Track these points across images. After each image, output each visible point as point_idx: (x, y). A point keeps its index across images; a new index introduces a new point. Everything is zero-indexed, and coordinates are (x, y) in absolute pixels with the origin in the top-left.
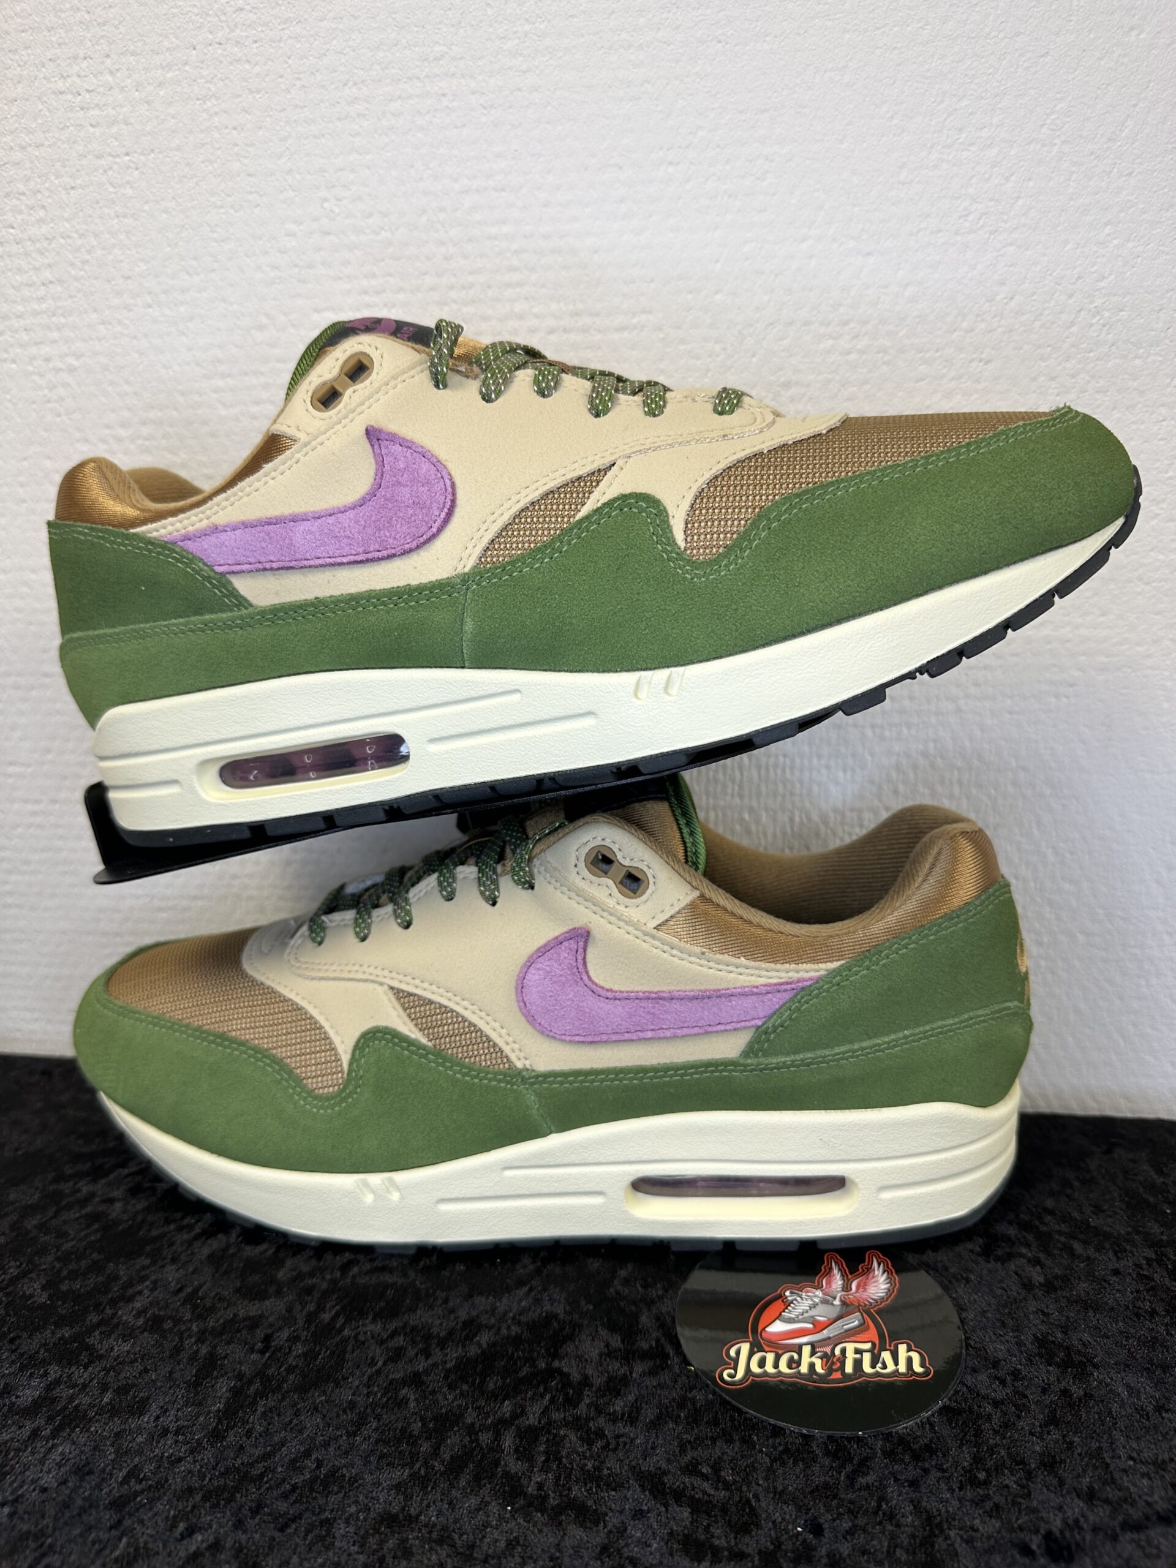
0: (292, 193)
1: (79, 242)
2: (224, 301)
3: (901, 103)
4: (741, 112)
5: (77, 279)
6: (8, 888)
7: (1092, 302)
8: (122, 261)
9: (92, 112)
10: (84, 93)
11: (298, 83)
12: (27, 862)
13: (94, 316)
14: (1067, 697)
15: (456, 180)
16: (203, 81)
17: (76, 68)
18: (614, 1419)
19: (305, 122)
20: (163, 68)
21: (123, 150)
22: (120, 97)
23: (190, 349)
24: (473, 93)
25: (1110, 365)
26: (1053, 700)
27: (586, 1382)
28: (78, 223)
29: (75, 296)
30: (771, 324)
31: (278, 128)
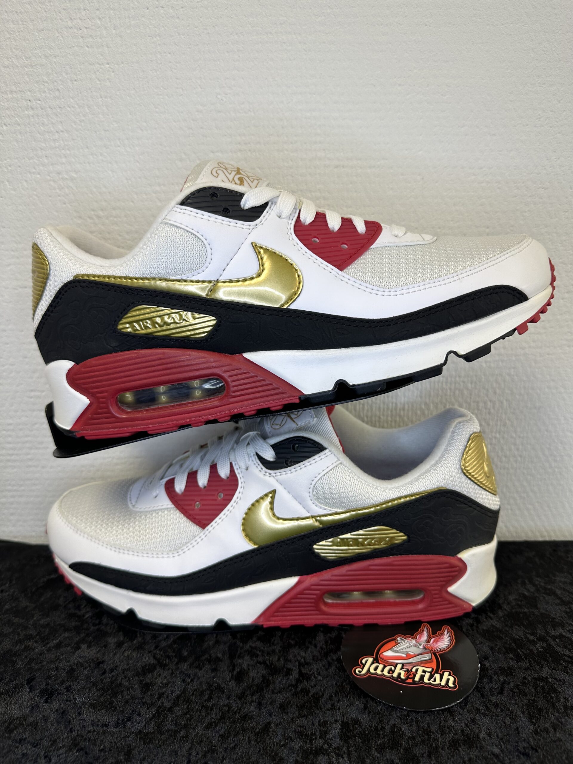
0: (200, 90)
1: (79, 110)
3: (513, 62)
4: (435, 61)
5: (77, 130)
8: (103, 122)
9: (88, 40)
10: (83, 29)
11: (206, 31)
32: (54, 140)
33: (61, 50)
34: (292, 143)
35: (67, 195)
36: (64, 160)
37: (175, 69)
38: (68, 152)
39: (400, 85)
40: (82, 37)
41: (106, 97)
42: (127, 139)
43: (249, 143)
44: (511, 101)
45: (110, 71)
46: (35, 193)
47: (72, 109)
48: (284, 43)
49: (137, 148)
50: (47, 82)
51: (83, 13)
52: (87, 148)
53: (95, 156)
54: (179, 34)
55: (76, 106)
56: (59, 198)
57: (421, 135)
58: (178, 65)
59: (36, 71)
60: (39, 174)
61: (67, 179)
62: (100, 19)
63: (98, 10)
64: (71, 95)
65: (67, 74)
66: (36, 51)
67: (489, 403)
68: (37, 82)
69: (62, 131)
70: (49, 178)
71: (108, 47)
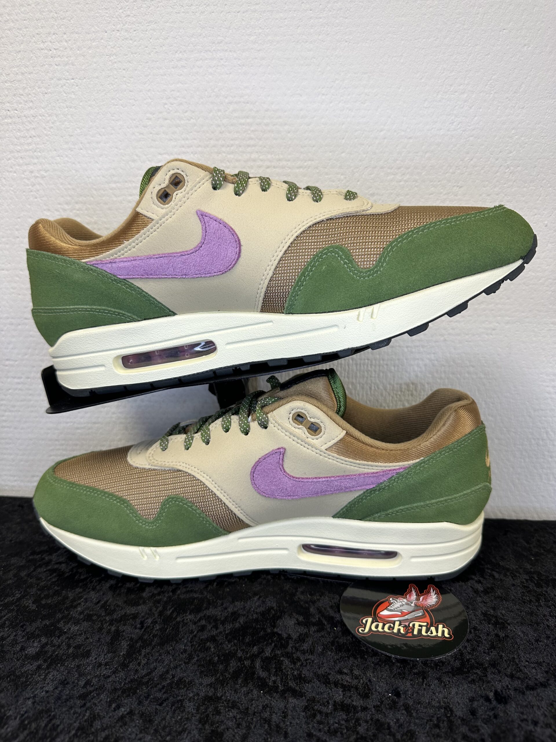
0: (150, 100)
1: (49, 118)
2: (117, 148)
3: (426, 73)
4: (355, 73)
5: (47, 135)
6: (4, 418)
7: (506, 162)
8: (69, 128)
9: (56, 59)
10: (52, 50)
11: (155, 51)
12: (14, 406)
13: (55, 152)
14: (491, 334)
15: (226, 98)
16: (110, 47)
17: (50, 39)
18: (304, 652)
19: (158, 68)
20: (91, 40)
21: (71, 77)
22: (70, 52)
23: (100, 170)
24: (235, 59)
25: (513, 190)
26: (486, 336)
27: (289, 637)
28: (49, 110)
29: (46, 143)
30: (366, 167)
31: (144, 70)
32: (29, 144)
33: (35, 68)
34: (228, 146)
35: (38, 191)
36: (36, 161)
37: (129, 83)
38: (40, 154)
39: (323, 94)
40: (52, 57)
41: (70, 108)
42: (89, 143)
43: (192, 146)
44: (426, 108)
45: (73, 85)
46: (12, 189)
47: (44, 118)
48: (222, 59)
49: (97, 151)
50: (22, 95)
51: (54, 37)
52: (55, 150)
53: (62, 158)
54: (132, 53)
55: (47, 115)
56: (32, 193)
57: (343, 139)
58: (131, 79)
59: (14, 85)
60: (15, 172)
61: (37, 177)
62: (66, 41)
63: (65, 34)
64: (42, 105)
65: (39, 88)
66: (14, 69)
67: (411, 386)
68: (14, 95)
69: (34, 136)
70: (23, 176)
71: (73, 65)
